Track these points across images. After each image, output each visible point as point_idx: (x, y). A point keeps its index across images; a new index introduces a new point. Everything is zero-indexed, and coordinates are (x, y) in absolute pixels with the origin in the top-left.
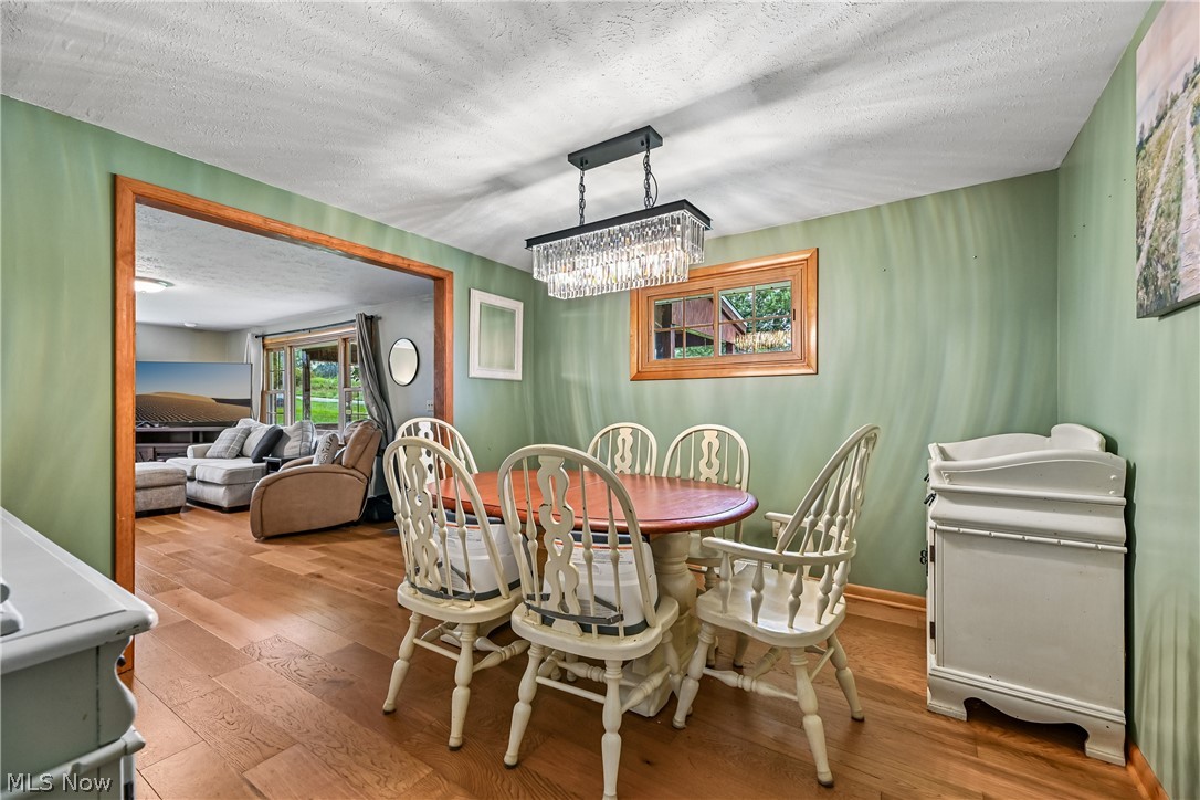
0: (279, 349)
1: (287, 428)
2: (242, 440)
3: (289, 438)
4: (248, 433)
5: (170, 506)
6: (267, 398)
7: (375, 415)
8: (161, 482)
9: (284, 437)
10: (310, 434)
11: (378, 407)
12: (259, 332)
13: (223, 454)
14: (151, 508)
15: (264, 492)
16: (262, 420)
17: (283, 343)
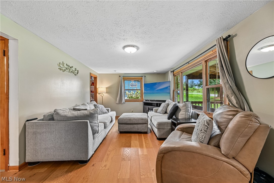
0: (178, 75)
1: (180, 105)
2: (166, 107)
3: (180, 110)
4: (168, 105)
5: (144, 131)
6: (175, 92)
7: (234, 102)
8: (141, 122)
9: (178, 110)
10: (189, 109)
11: (236, 97)
12: (172, 70)
13: (161, 112)
14: (139, 131)
15: (163, 157)
16: (173, 101)
17: (179, 72)
